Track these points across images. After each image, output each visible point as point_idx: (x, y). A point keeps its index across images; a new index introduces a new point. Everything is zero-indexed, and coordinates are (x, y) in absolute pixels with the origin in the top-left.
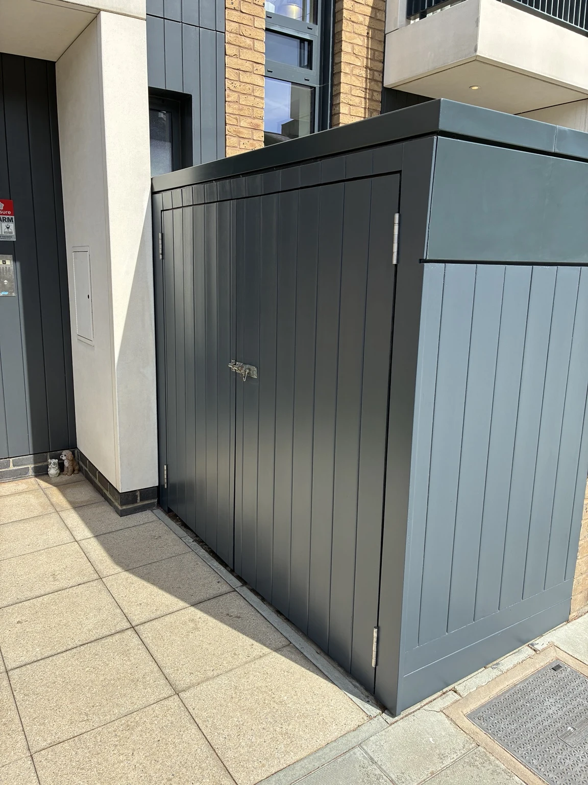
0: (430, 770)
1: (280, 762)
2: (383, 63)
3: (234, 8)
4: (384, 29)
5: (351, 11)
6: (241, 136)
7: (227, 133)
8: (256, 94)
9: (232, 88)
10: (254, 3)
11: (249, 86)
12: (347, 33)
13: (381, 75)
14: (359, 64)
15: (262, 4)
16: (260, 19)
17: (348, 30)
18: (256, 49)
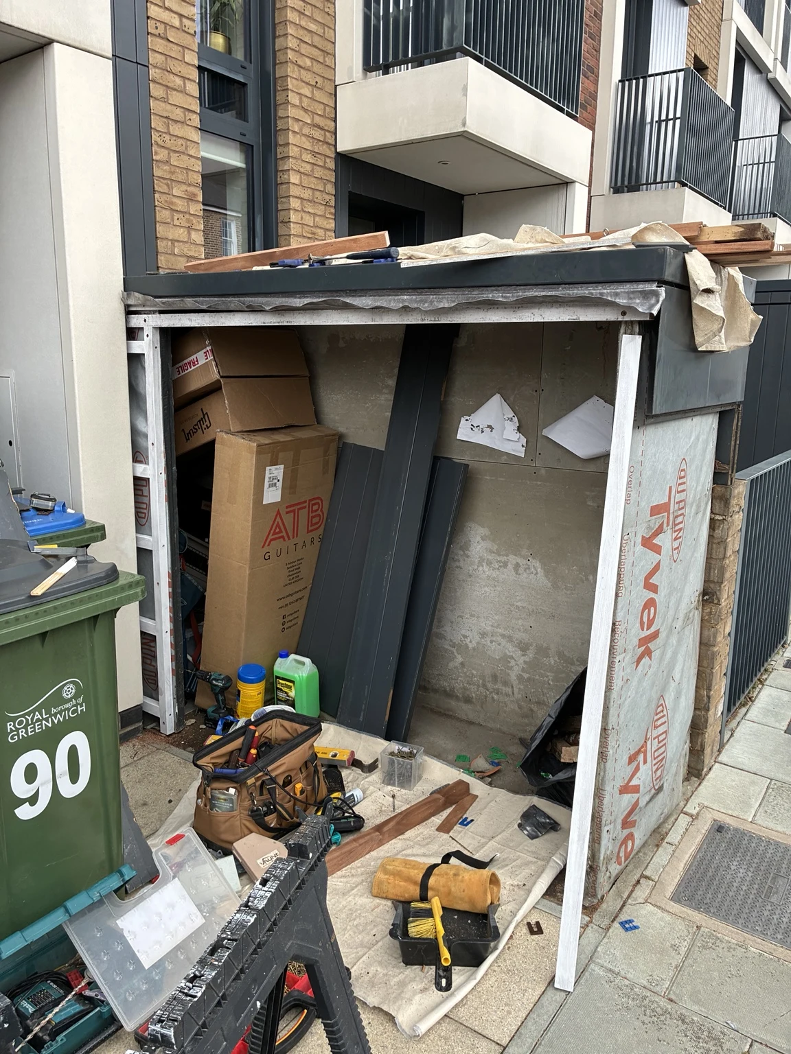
0: (673, 965)
1: (523, 1003)
2: (335, 121)
3: (159, 34)
4: (333, 78)
5: (296, 51)
6: (173, 208)
7: (157, 203)
8: (191, 153)
9: (160, 143)
10: (183, 30)
11: (181, 142)
12: (294, 80)
13: (334, 137)
14: (309, 122)
15: (193, 32)
16: (192, 52)
17: (294, 76)
18: (187, 92)
